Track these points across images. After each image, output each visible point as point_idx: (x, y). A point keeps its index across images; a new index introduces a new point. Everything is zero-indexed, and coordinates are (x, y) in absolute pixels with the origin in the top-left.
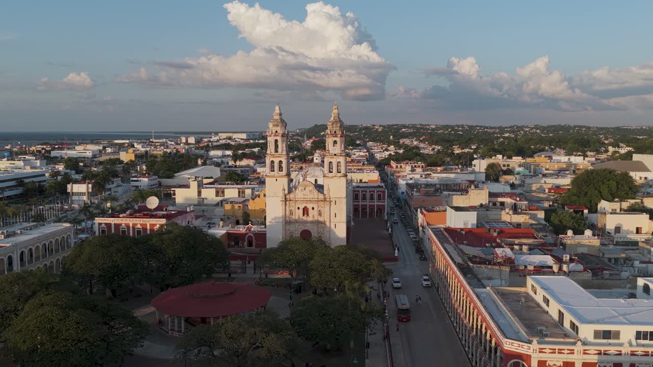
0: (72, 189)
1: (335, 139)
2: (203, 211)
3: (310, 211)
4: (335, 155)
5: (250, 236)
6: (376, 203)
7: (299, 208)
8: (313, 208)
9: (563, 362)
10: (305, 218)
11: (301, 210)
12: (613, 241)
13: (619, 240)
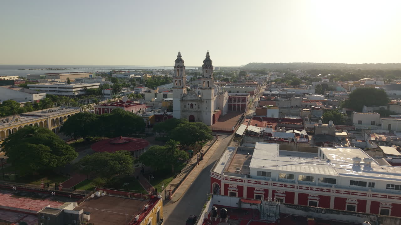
0: (104, 92)
1: (206, 69)
2: (153, 104)
3: (194, 106)
4: (206, 78)
5: (165, 117)
6: (241, 104)
7: (188, 104)
8: (195, 104)
9: (237, 186)
10: (191, 109)
11: (190, 106)
12: (354, 128)
13: (358, 128)
